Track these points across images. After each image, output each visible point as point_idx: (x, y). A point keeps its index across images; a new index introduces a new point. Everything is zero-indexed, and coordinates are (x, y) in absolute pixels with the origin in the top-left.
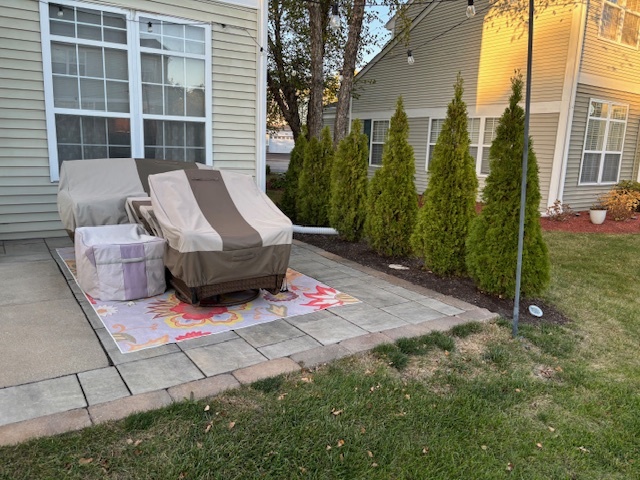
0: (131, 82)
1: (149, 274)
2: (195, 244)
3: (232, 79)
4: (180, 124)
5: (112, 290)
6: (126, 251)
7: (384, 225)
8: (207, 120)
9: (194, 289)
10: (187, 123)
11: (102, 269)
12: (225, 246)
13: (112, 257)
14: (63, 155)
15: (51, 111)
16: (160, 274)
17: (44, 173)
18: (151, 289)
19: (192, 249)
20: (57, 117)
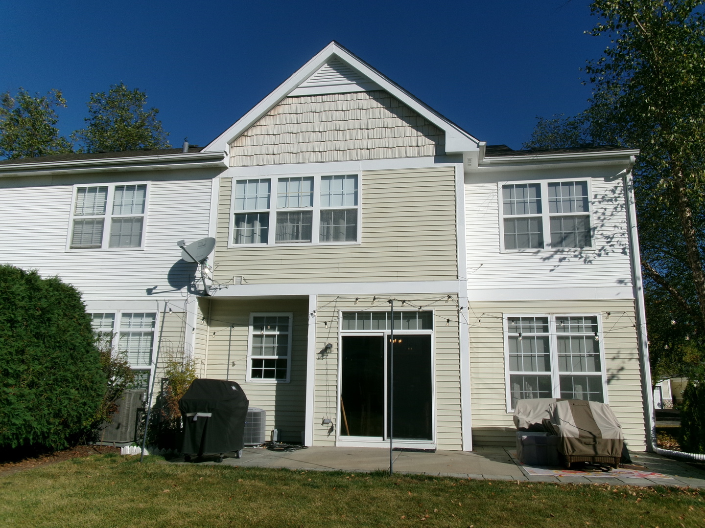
0: (551, 354)
3: (619, 345)
4: (583, 377)
8: (603, 374)
10: (589, 376)
12: (580, 436)
15: (508, 373)
17: (503, 407)
20: (512, 376)
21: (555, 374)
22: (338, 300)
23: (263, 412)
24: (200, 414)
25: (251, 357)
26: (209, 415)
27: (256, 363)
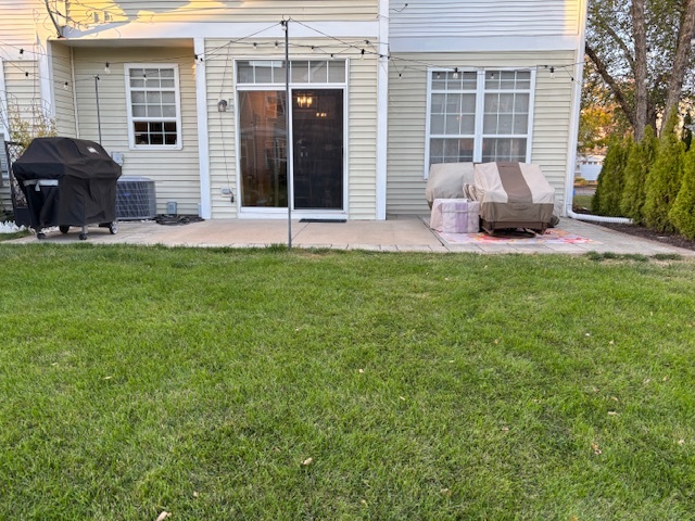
0: (477, 113)
1: (470, 220)
2: (492, 198)
3: (550, 105)
4: (508, 140)
5: (448, 227)
6: (458, 206)
7: (656, 206)
8: (529, 136)
9: (490, 223)
10: (514, 139)
11: (445, 215)
12: (509, 200)
13: (450, 209)
14: (432, 162)
15: (428, 136)
16: (476, 221)
17: (420, 174)
18: (470, 229)
19: (490, 200)
20: (432, 140)
21: (478, 137)
22: (232, 45)
23: (152, 183)
24: (44, 182)
25: (131, 120)
26: (54, 183)
27: (139, 126)
